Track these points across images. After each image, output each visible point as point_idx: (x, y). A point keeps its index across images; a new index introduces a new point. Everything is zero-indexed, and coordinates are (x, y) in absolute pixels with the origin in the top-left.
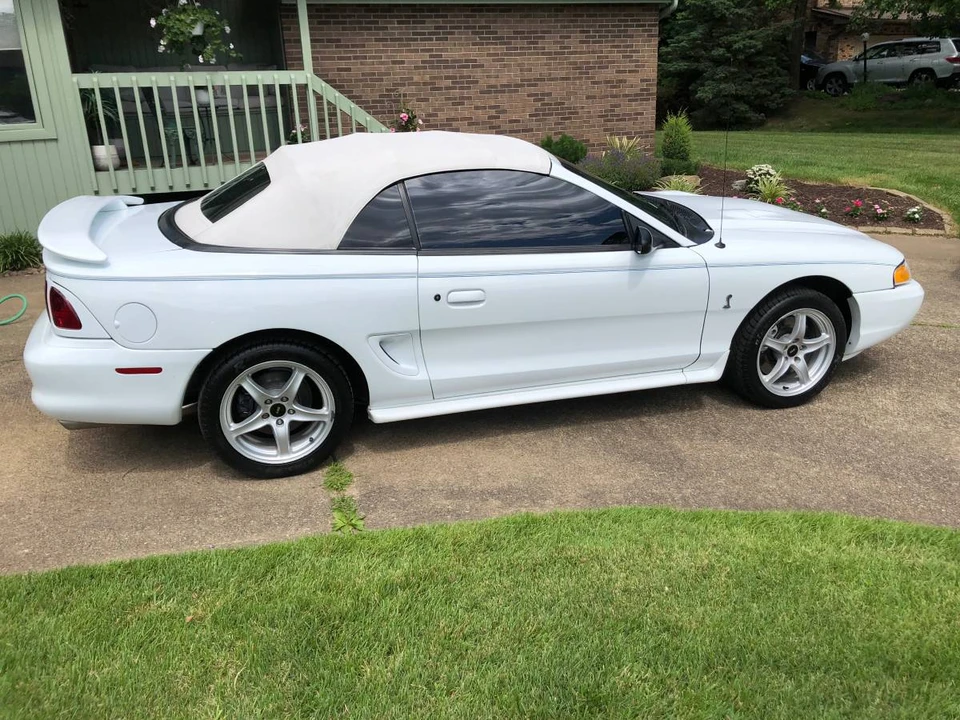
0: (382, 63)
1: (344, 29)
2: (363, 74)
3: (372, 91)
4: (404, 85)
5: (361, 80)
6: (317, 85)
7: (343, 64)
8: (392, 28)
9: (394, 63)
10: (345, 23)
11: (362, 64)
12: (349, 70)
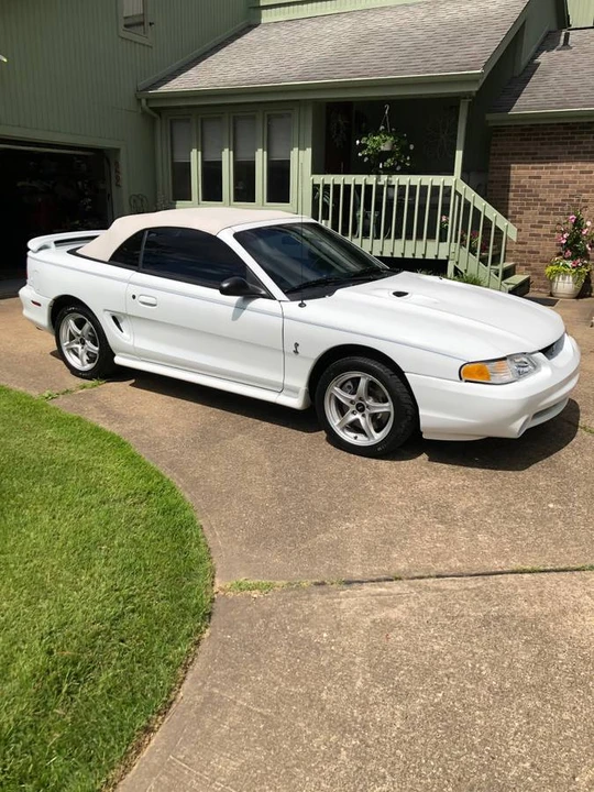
0: (570, 173)
1: (542, 144)
2: (551, 182)
3: (556, 196)
4: (587, 192)
5: (548, 187)
6: (463, 187)
7: (535, 173)
8: (586, 143)
9: (582, 172)
10: (544, 139)
11: (551, 173)
12: (539, 178)
